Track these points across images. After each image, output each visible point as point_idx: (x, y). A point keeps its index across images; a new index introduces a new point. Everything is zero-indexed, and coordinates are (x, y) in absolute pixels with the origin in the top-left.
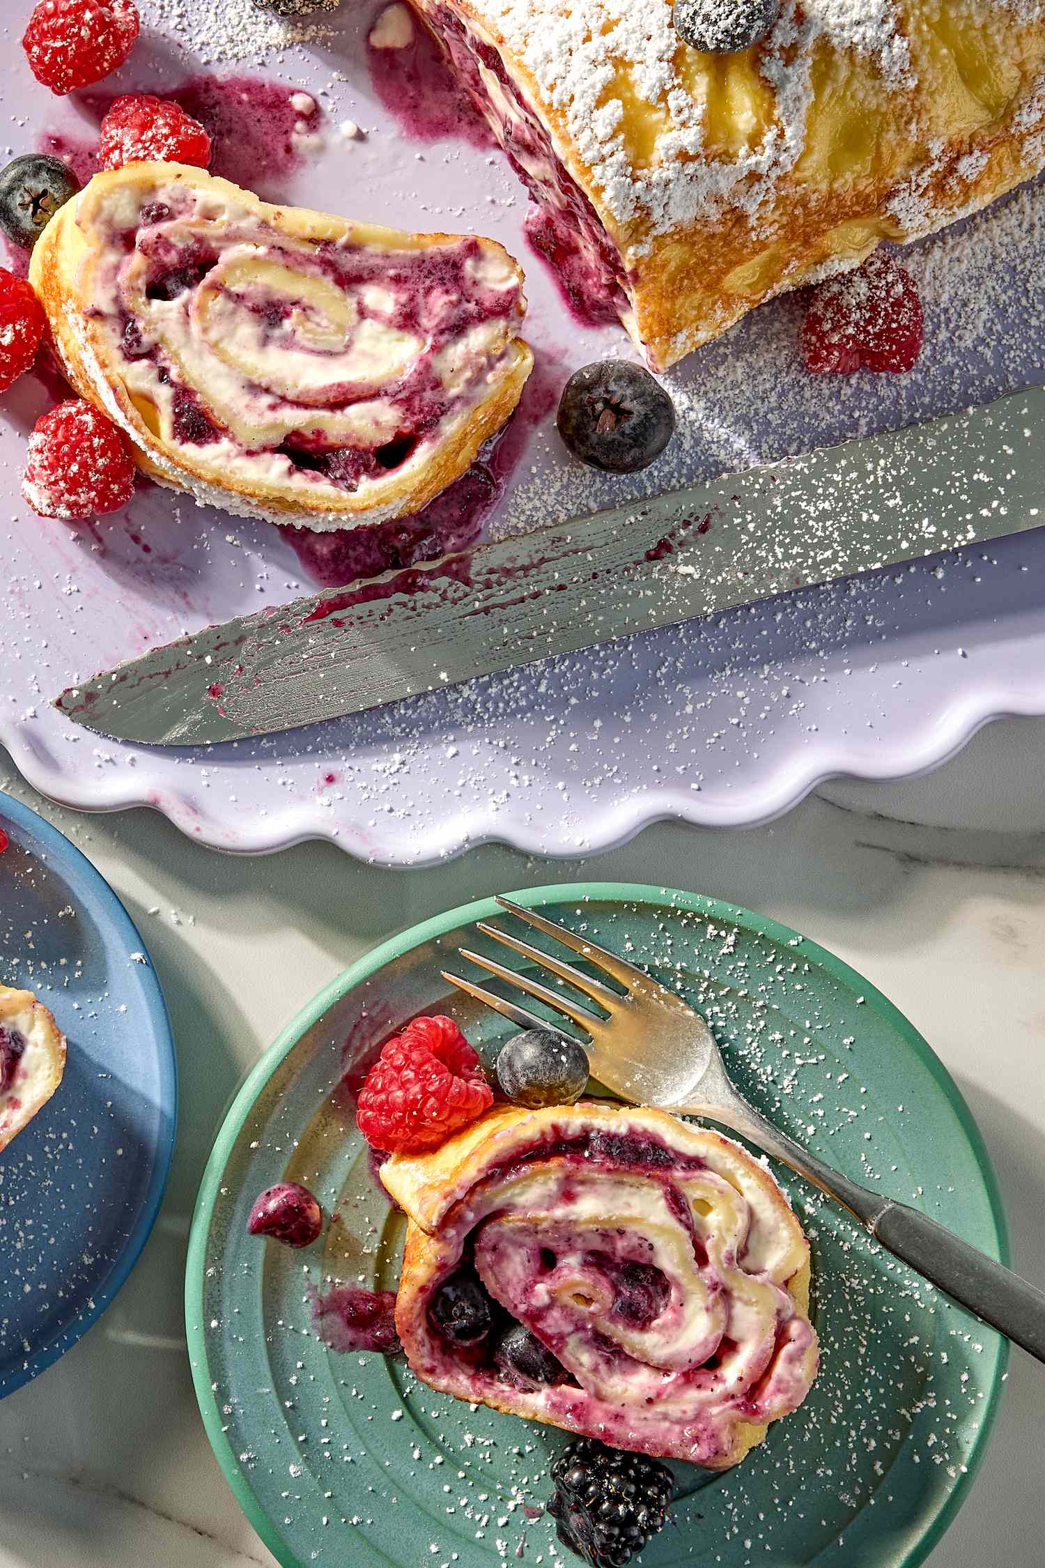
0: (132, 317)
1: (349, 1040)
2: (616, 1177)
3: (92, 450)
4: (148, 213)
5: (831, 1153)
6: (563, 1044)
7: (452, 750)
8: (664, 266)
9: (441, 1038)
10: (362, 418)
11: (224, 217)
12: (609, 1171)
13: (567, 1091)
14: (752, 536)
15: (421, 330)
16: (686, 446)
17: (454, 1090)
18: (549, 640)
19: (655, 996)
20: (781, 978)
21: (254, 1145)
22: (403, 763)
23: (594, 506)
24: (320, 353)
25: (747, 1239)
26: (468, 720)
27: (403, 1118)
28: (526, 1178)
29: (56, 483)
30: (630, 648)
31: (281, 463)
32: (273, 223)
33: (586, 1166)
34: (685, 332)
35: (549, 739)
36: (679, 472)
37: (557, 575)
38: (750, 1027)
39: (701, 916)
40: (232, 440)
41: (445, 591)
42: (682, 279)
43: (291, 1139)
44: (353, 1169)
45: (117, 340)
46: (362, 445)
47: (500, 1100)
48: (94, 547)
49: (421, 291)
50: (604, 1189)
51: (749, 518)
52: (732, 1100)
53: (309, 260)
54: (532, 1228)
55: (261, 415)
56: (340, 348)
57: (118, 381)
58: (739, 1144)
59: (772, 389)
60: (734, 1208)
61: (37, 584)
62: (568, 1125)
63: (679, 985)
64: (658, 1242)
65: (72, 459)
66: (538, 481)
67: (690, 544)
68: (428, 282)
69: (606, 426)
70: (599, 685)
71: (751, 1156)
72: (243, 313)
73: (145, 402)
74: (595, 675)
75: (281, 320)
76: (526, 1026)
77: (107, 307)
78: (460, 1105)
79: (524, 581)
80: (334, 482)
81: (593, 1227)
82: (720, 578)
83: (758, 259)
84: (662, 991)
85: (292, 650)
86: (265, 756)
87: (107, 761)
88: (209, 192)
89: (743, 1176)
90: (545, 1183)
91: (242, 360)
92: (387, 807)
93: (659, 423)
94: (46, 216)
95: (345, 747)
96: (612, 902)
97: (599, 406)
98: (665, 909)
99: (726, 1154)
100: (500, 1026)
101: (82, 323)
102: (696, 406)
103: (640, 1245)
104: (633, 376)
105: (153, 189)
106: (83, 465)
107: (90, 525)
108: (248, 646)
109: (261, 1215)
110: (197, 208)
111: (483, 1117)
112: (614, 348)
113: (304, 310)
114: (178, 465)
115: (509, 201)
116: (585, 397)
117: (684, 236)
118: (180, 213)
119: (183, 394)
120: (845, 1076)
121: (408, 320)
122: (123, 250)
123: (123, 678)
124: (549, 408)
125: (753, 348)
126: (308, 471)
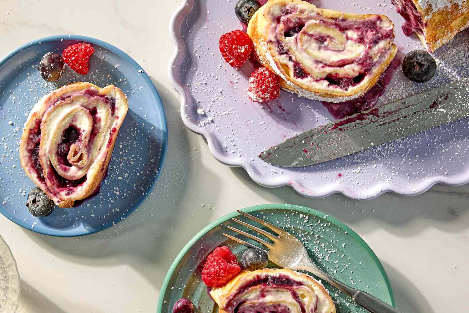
0: (280, 42)
1: (198, 255)
2: (276, 289)
3: (268, 82)
4: (284, 12)
5: (341, 278)
6: (260, 252)
7: (375, 166)
8: (434, 22)
9: (224, 253)
10: (349, 69)
11: (306, 12)
12: (274, 288)
13: (262, 265)
14: (460, 99)
15: (365, 43)
16: (439, 74)
17: (228, 267)
18: (403, 132)
19: (286, 236)
20: (323, 228)
21: (172, 288)
22: (361, 170)
23: (413, 93)
24: (336, 51)
25: (317, 305)
26: (379, 156)
27: (214, 276)
28: (250, 291)
29: (258, 92)
30: (425, 134)
31: (326, 83)
32: (320, 14)
33: (267, 286)
34: (440, 40)
35: (403, 161)
36: (438, 82)
37: (404, 113)
38: (315, 243)
39: (298, 211)
40: (312, 77)
41: (372, 119)
42: (439, 25)
43: (183, 285)
44: (202, 293)
45: (277, 49)
46: (349, 77)
47: (242, 269)
48: (268, 110)
49: (365, 31)
50: (273, 293)
51: (459, 94)
52: (311, 264)
53: (331, 24)
54: (253, 306)
55: (319, 69)
56: (342, 49)
57: (277, 61)
58: (312, 277)
59: (464, 57)
60: (312, 296)
61: (252, 122)
62: (261, 275)
63: (293, 232)
64: (290, 307)
65: (263, 84)
66: (397, 86)
67: (442, 103)
68: (366, 29)
69: (417, 69)
70: (416, 145)
71: (316, 281)
72: (313, 40)
73: (286, 66)
74: (416, 142)
75: (324, 42)
76: (250, 247)
77: (273, 39)
78: (230, 271)
79: (394, 115)
80: (341, 88)
81: (271, 304)
82: (452, 112)
83: (461, 18)
84: (288, 234)
85: (328, 138)
86: (321, 170)
87: (275, 173)
88: (301, 6)
89: (314, 286)
90: (256, 292)
91: (314, 54)
92: (357, 183)
93: (433, 68)
94: (252, 14)
95: (344, 166)
96: (272, 209)
97: (415, 63)
98: (287, 210)
99: (308, 280)
100: (242, 248)
101: (266, 45)
102: (442, 63)
103: (285, 309)
104: (424, 54)
105: (285, 5)
106: (266, 86)
107: (267, 104)
108: (314, 137)
109: (176, 308)
110: (298, 10)
111: (237, 275)
112: (417, 47)
113: (331, 38)
114: (296, 84)
115: (385, 5)
116: (411, 61)
117: (441, 13)
118: (293, 12)
119: (297, 64)
120: (344, 255)
121: (361, 40)
122: (277, 23)
123: (278, 148)
124: (399, 65)
125: (458, 45)
126: (334, 85)
